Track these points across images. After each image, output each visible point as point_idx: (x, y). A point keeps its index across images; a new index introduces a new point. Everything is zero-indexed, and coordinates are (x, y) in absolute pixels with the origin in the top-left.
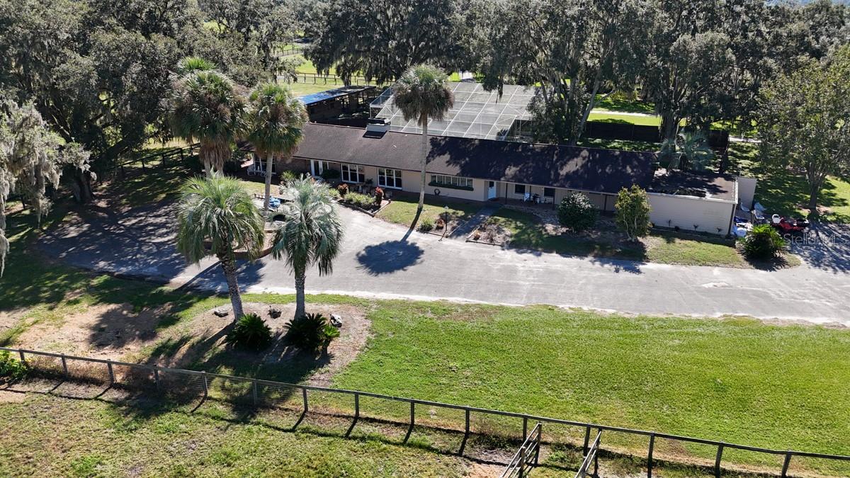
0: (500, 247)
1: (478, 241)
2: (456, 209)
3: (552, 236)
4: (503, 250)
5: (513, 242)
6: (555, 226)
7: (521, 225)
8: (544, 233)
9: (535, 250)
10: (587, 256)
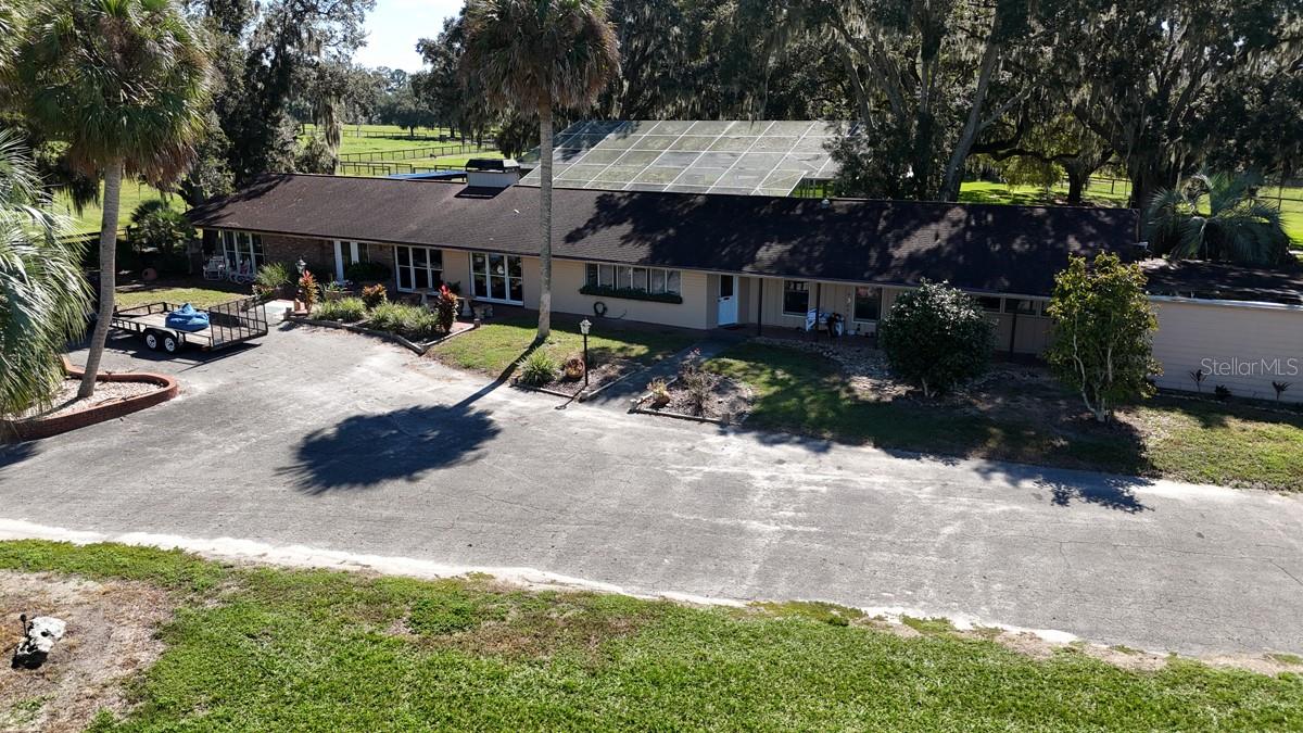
0: (717, 428)
1: (662, 411)
2: (631, 342)
3: (866, 403)
4: (723, 433)
5: (754, 416)
6: (877, 382)
7: (787, 376)
8: (844, 395)
9: (813, 437)
10: (965, 457)
